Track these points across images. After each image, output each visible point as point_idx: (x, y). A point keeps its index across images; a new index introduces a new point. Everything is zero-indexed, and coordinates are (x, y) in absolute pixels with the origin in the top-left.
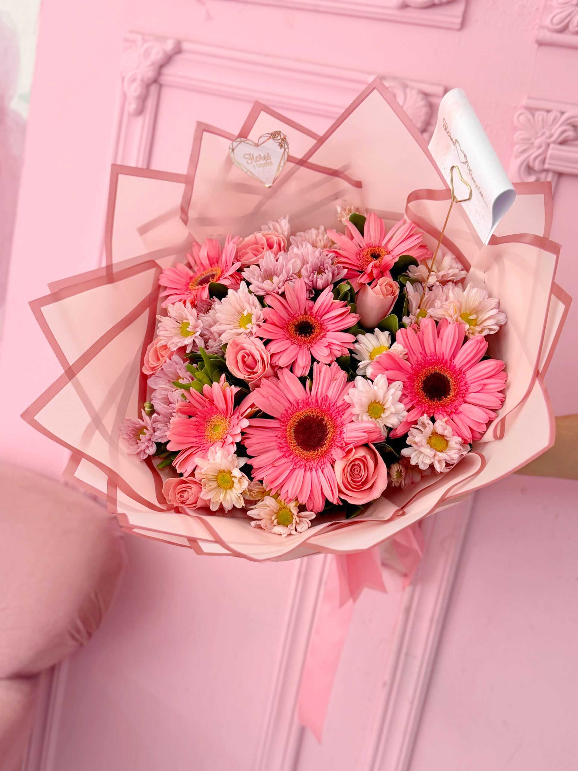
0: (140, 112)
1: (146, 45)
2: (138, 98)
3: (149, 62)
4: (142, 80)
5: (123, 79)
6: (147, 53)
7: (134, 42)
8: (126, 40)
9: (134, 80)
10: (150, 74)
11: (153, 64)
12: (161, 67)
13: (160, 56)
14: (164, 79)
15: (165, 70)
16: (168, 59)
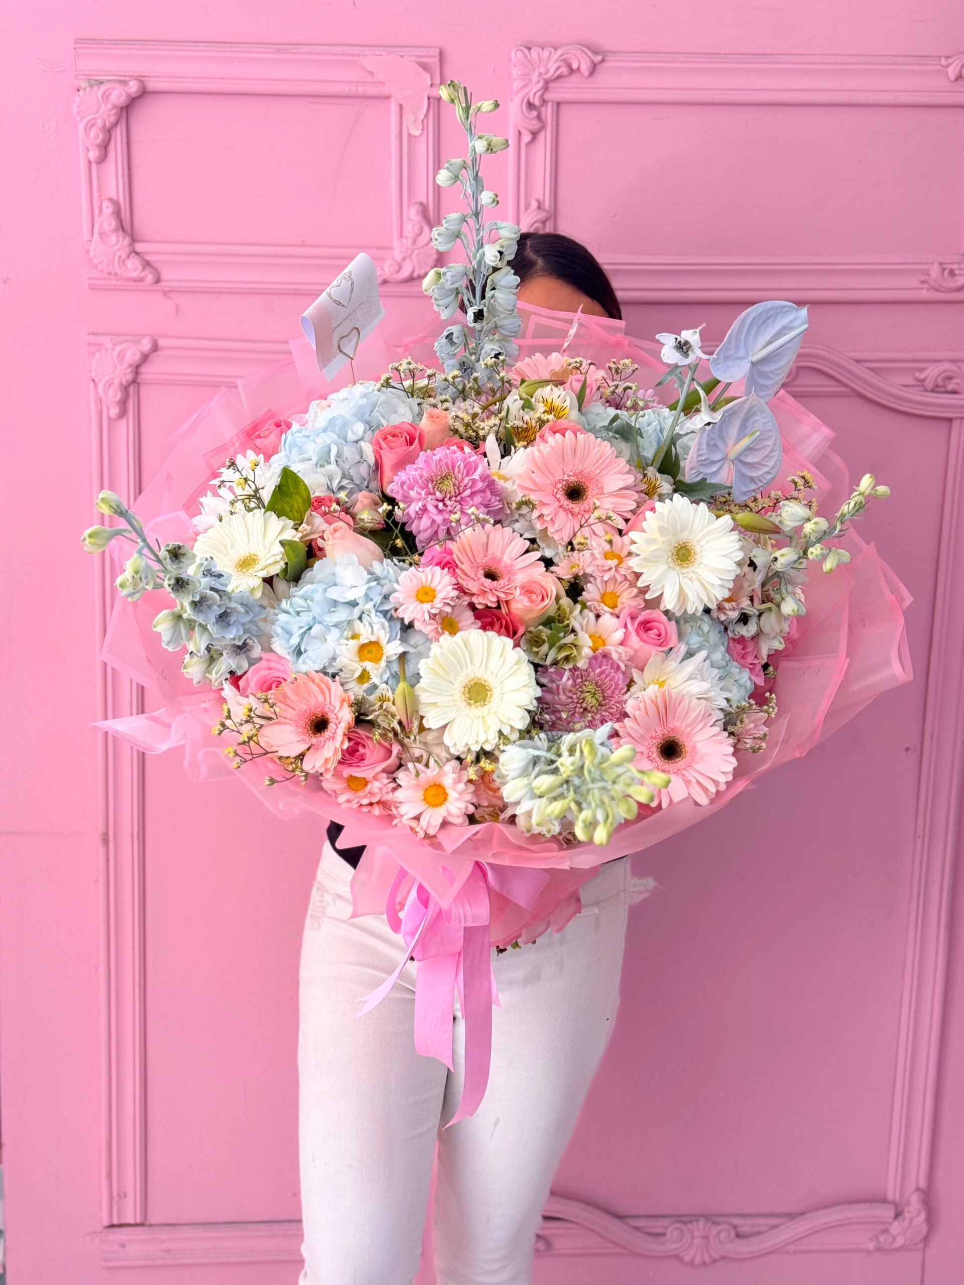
0: (123, 414)
1: (118, 349)
2: (119, 402)
3: (125, 365)
4: (121, 384)
5: (96, 385)
6: (121, 357)
7: (101, 345)
8: (89, 344)
9: (110, 384)
10: (130, 377)
11: (130, 366)
12: (138, 367)
13: (138, 357)
14: (142, 378)
15: (143, 370)
16: (145, 358)
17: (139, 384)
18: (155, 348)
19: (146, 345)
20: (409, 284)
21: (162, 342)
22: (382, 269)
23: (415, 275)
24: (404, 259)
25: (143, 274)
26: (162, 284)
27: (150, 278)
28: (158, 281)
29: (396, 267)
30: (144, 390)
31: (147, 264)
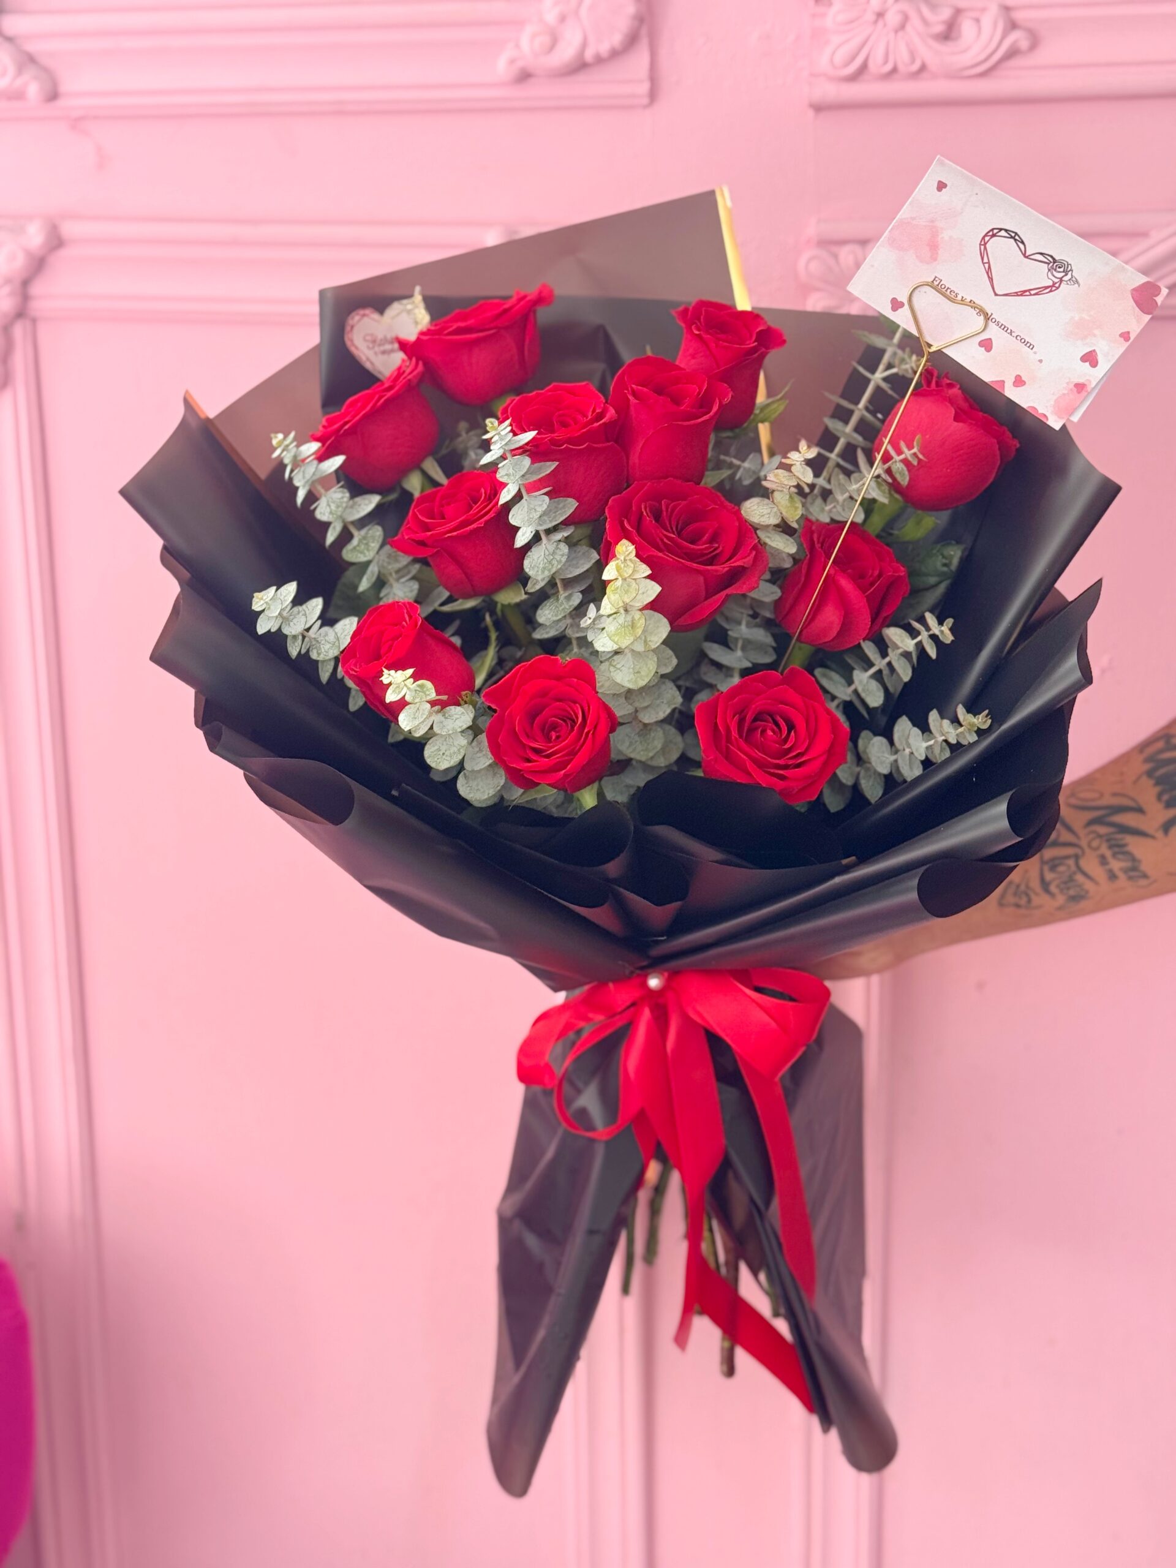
0: (3, 383)
11: (6, 281)
12: (26, 283)
13: (20, 262)
14: (38, 306)
15: (37, 289)
16: (38, 265)
17: (34, 321)
18: (56, 241)
19: (35, 237)
20: (581, 77)
21: (69, 229)
22: (518, 46)
23: (589, 55)
24: (563, 19)
25: (19, 82)
26: (61, 103)
27: (33, 90)
28: (53, 96)
29: (544, 40)
30: (45, 334)
31: (28, 60)
